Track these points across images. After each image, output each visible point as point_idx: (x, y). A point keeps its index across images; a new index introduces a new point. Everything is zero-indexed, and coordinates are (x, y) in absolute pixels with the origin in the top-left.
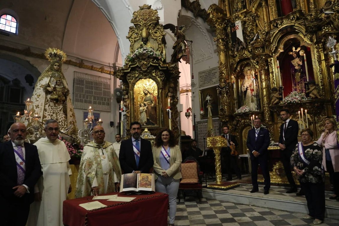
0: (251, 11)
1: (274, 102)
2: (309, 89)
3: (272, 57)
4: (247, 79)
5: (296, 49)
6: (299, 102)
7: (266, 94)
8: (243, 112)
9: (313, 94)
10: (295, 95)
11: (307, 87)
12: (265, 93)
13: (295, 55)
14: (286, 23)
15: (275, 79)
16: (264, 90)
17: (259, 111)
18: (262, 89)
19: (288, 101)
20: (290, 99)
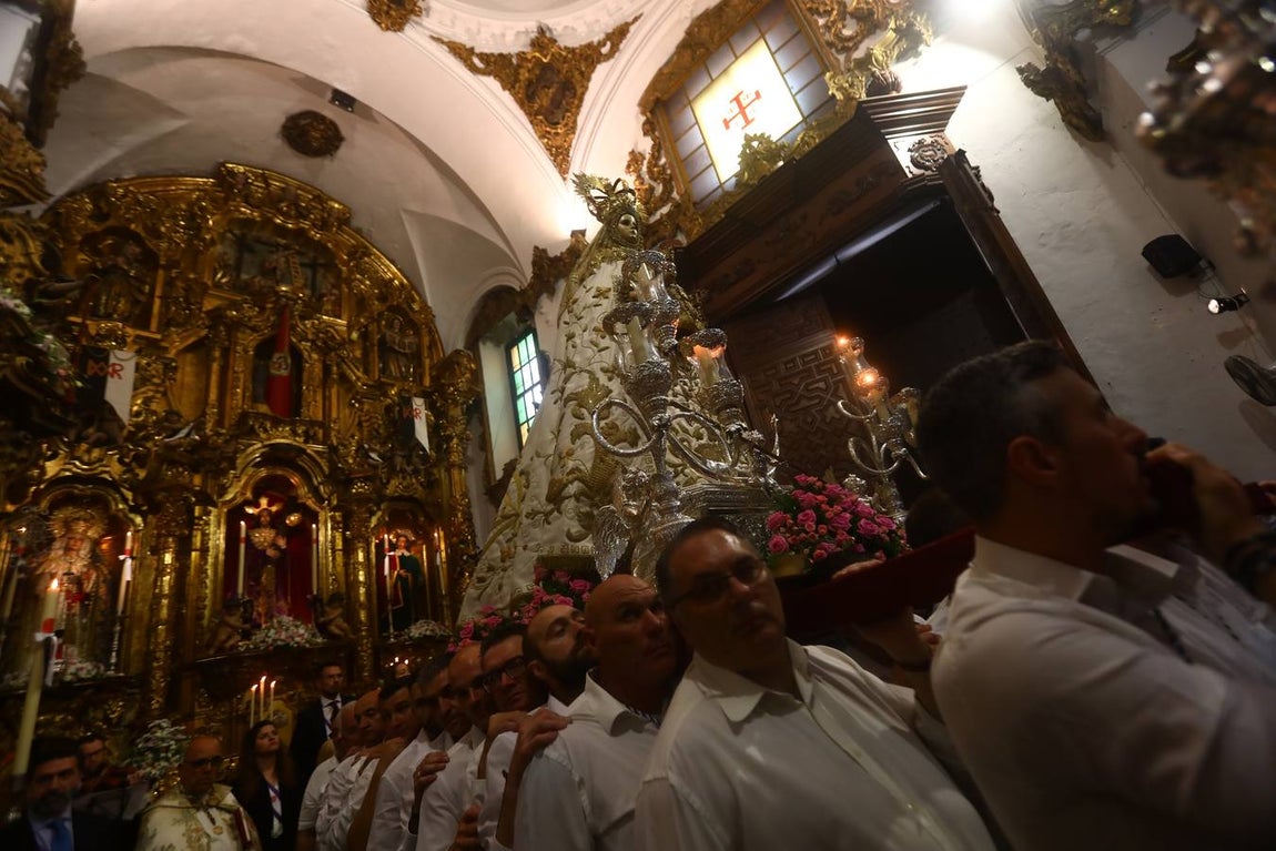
0: (166, 349)
1: (225, 641)
2: (323, 614)
3: (215, 505)
4: (61, 552)
5: (270, 504)
6: (307, 645)
7: (169, 615)
8: (68, 678)
9: (338, 627)
10: (297, 626)
11: (319, 609)
12: (164, 613)
13: (268, 519)
14: (282, 437)
15: (209, 572)
16: (165, 601)
17: (121, 674)
18: (158, 598)
19: (275, 640)
20: (283, 637)
